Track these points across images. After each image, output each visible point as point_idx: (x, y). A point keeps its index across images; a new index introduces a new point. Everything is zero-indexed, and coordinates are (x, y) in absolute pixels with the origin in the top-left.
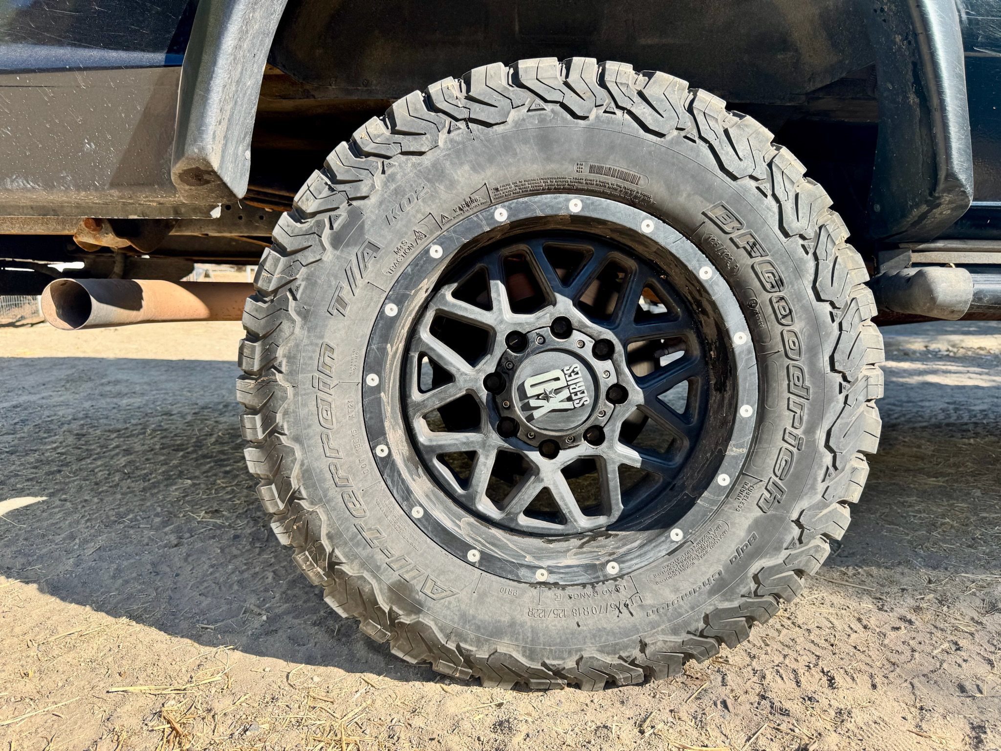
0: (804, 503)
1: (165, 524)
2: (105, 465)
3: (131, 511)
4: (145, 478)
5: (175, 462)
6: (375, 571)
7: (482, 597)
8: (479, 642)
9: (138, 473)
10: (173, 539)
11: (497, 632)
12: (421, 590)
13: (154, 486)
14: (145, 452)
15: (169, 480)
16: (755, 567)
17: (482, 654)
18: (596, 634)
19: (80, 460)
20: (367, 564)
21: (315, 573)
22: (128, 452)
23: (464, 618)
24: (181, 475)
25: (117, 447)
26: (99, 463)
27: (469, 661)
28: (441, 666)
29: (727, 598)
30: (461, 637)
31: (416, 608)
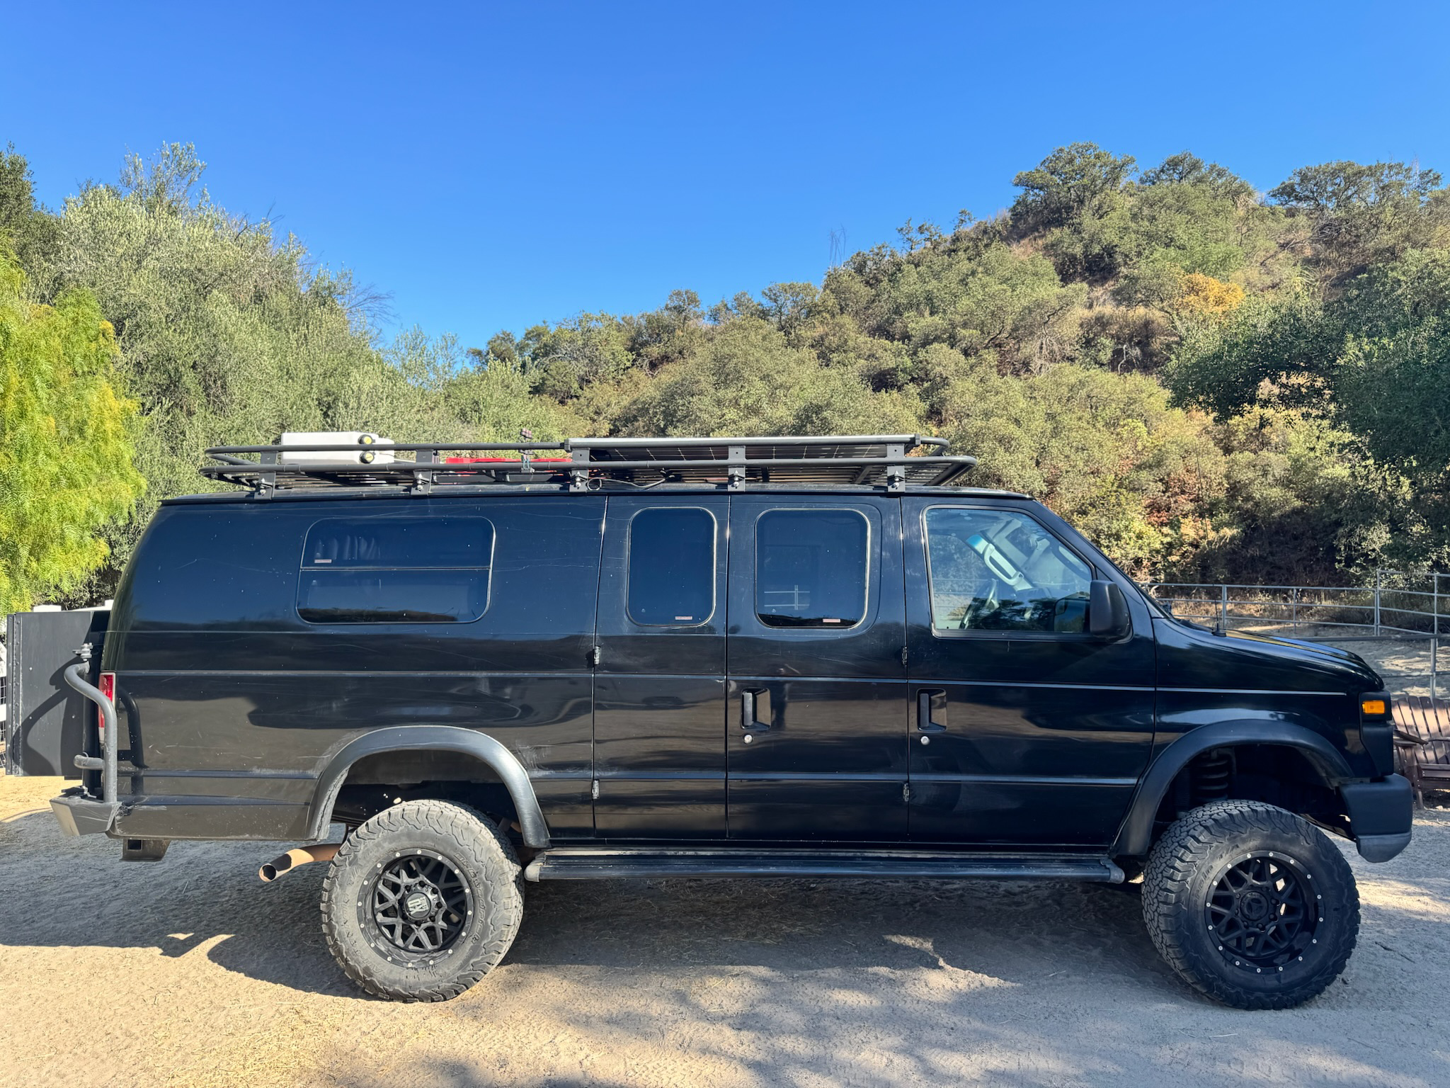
0: (486, 941)
1: (293, 947)
2: (259, 913)
3: (276, 941)
4: (282, 922)
5: (297, 911)
6: (359, 964)
7: (391, 971)
8: (390, 986)
9: (278, 919)
10: (296, 954)
11: (395, 982)
12: (373, 969)
13: (286, 927)
14: (280, 903)
15: (294, 923)
16: (472, 961)
17: (391, 990)
18: (424, 983)
19: (244, 909)
20: (357, 961)
21: (342, 964)
22: (270, 904)
23: (385, 978)
24: (300, 919)
25: (263, 900)
26: (256, 911)
27: (388, 993)
28: (380, 995)
29: (464, 971)
30: (384, 984)
31: (371, 975)
